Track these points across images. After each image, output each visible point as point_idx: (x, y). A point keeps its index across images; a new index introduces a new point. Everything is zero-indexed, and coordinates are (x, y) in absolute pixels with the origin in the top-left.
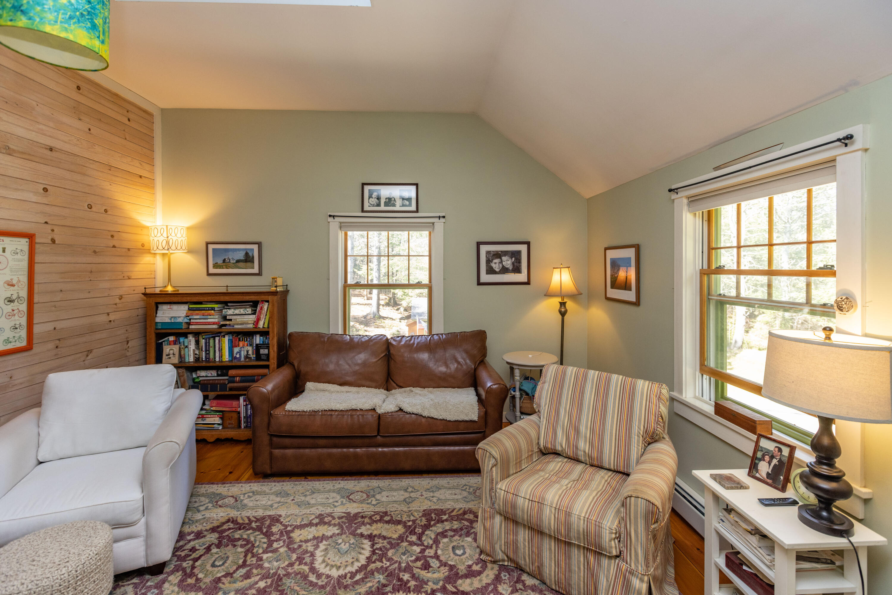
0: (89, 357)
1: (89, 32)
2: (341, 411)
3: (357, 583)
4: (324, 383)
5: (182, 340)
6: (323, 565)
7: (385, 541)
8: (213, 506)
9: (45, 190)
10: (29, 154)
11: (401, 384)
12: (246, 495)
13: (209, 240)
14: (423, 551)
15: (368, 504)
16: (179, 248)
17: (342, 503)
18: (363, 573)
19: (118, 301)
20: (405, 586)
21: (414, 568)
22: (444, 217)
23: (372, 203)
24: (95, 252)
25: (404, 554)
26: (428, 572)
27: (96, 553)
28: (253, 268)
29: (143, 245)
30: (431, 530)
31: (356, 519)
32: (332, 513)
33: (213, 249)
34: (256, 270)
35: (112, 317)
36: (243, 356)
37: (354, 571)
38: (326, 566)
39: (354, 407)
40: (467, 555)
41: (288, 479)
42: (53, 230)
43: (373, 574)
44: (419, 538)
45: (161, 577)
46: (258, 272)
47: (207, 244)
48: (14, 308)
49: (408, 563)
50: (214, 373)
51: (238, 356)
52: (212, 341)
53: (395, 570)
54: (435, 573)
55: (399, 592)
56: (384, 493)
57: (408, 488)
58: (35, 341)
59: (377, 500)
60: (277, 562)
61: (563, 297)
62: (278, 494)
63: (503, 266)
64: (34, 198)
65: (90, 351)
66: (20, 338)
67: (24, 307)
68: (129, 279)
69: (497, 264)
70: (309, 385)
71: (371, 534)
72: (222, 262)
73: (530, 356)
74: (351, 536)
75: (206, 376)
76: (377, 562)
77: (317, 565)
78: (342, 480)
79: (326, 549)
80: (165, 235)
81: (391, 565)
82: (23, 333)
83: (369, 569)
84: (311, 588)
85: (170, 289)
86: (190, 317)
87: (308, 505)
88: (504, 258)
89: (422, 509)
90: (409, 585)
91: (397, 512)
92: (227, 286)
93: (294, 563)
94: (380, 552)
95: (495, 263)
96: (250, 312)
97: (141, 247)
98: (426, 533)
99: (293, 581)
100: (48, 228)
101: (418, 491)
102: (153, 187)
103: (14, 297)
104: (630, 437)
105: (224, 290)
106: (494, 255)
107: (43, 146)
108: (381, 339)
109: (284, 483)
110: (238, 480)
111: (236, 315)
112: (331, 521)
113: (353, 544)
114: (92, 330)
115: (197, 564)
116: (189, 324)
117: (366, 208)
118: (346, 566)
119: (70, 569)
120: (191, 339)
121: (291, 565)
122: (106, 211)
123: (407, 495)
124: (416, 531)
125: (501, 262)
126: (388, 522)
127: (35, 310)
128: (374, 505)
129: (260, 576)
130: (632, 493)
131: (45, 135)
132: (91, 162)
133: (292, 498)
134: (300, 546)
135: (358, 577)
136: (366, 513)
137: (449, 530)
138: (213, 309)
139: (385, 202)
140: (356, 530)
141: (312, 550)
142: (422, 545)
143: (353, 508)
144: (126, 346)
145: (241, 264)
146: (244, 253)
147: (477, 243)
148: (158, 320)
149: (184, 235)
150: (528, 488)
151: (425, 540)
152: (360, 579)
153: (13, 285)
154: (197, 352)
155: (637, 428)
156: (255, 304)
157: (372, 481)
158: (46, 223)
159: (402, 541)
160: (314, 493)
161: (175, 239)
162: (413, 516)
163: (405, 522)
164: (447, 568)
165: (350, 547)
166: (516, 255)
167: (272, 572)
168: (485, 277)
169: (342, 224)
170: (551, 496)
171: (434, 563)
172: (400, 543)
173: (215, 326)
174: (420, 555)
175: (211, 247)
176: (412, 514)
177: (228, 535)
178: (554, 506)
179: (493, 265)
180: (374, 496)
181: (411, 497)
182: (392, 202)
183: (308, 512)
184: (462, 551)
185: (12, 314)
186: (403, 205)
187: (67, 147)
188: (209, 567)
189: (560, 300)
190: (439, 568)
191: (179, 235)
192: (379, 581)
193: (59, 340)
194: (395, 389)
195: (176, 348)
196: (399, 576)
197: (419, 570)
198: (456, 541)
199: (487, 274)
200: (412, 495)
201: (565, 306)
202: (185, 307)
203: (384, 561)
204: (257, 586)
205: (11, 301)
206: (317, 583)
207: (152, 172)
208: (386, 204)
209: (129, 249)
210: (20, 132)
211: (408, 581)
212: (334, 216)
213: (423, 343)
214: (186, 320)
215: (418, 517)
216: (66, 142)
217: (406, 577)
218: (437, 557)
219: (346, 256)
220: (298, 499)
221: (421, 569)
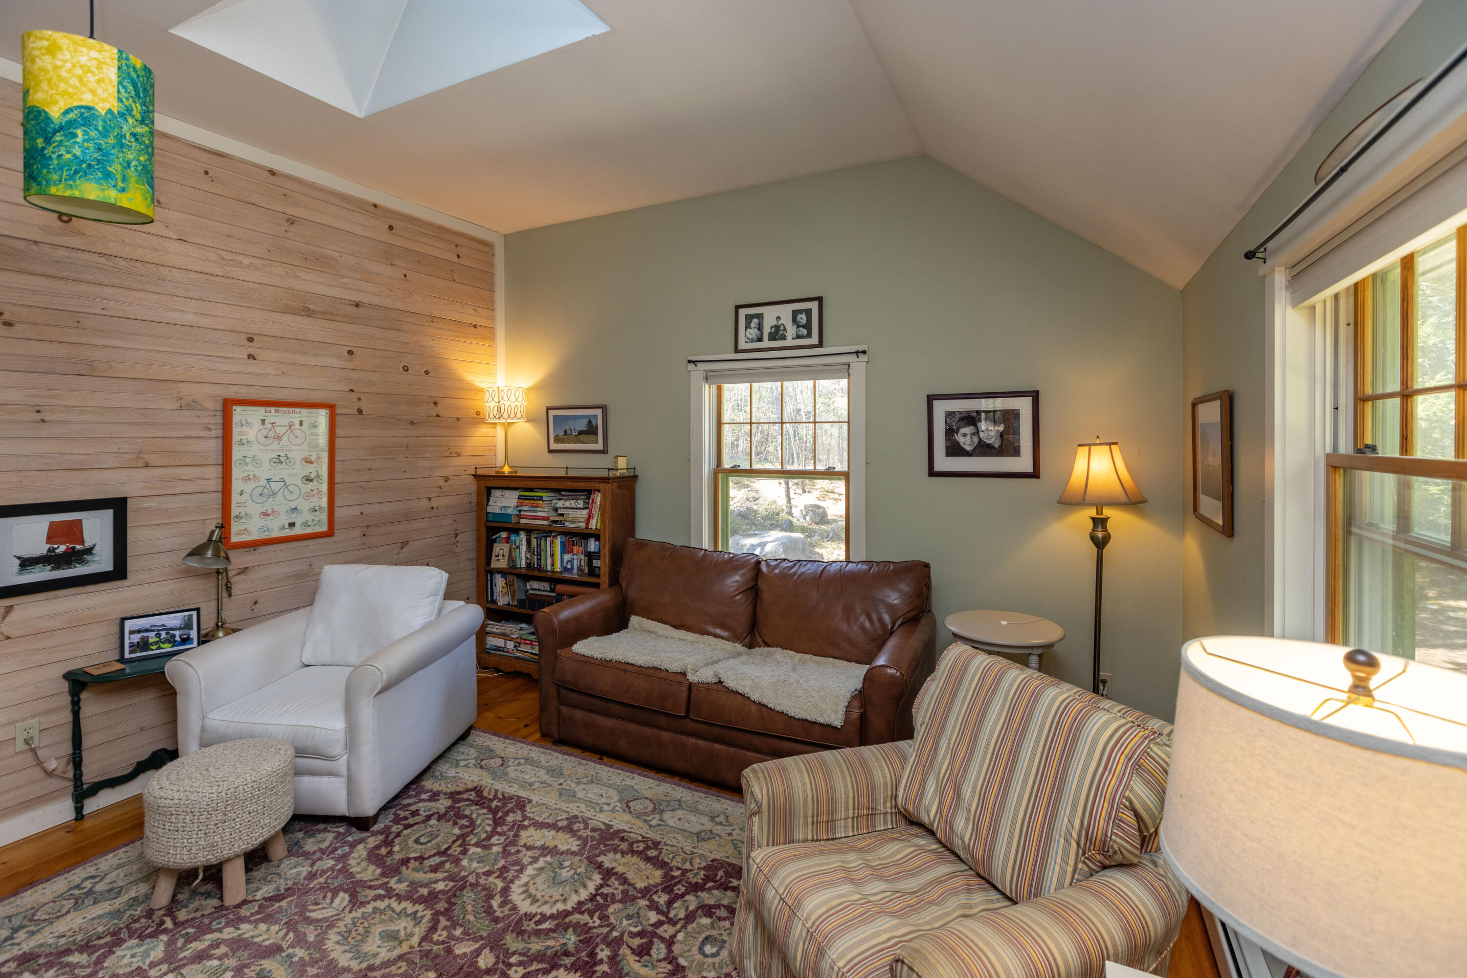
0: (405, 550)
1: (99, 184)
2: (641, 666)
3: (537, 933)
4: (653, 620)
5: (513, 537)
6: (521, 890)
7: (621, 887)
8: (475, 765)
9: (350, 353)
10: (332, 314)
11: (768, 640)
12: (517, 761)
13: (550, 404)
14: (659, 924)
15: (645, 821)
16: (519, 415)
17: (613, 811)
18: (556, 922)
19: (442, 483)
20: (591, 967)
21: (625, 946)
22: (864, 352)
23: (750, 337)
24: (412, 423)
25: (629, 917)
26: (638, 961)
27: (254, 779)
28: (597, 442)
29: (478, 413)
30: (698, 897)
31: (612, 839)
32: (590, 819)
33: (554, 417)
34: (599, 446)
35: (434, 503)
36: (575, 567)
37: (548, 915)
38: (524, 892)
39: (656, 664)
40: (717, 960)
41: (579, 752)
42: (359, 399)
43: (566, 930)
44: (670, 903)
45: (365, 834)
46: (602, 449)
47: (548, 409)
48: (314, 488)
49: (622, 934)
50: (546, 586)
51: (569, 566)
52: (543, 542)
53: (597, 936)
54: (646, 966)
55: (575, 972)
56: (679, 813)
57: (718, 816)
58: (336, 527)
59: (661, 820)
60: (478, 862)
61: (1099, 507)
62: (551, 771)
63: (980, 440)
64: (337, 363)
65: (405, 544)
66: (320, 521)
67: (324, 487)
68: (459, 455)
69: (969, 437)
70: (634, 620)
71: (613, 868)
72: (563, 434)
73: (1004, 623)
74: (586, 862)
75: (539, 590)
76: (586, 914)
77: (514, 887)
78: (639, 775)
79: (542, 868)
80: (496, 399)
81: (600, 926)
82: (324, 517)
83: (567, 920)
84: (483, 915)
85: (506, 470)
86: (519, 508)
87: (572, 796)
88: (983, 425)
89: (713, 856)
90: (595, 969)
91: (674, 849)
92: (567, 468)
93: (494, 872)
94: (601, 901)
95: (965, 435)
96: (581, 506)
97: (475, 416)
98: (688, 897)
99: (473, 897)
100: (354, 396)
101: (730, 825)
102: (493, 338)
103: (313, 476)
104: (1049, 838)
105: (562, 473)
106: (962, 419)
107: (347, 302)
108: (750, 560)
109: (569, 758)
110: (524, 739)
111: (567, 508)
112: (579, 830)
113: (578, 874)
114: (408, 518)
115: (405, 832)
116: (519, 516)
117: (742, 345)
118: (546, 902)
119: (221, 789)
120: (523, 535)
121: (488, 873)
122: (427, 373)
123: (709, 825)
124: (675, 888)
125: (977, 432)
126: (648, 859)
127: (337, 491)
128: (651, 826)
129: (446, 874)
130: (906, 956)
131: (349, 289)
132: (407, 314)
133: (561, 781)
134: (518, 852)
135: (545, 926)
136: (631, 835)
137: (724, 906)
138: (541, 498)
139: (770, 334)
140: (599, 856)
141: (526, 863)
142: (666, 914)
143: (621, 821)
144: (453, 540)
145: (583, 437)
146: (587, 421)
147: (929, 396)
148: (490, 510)
149: (520, 399)
150: (791, 873)
151: (675, 908)
152: (544, 930)
153: (312, 463)
154: (528, 556)
155: (1066, 820)
156: (589, 492)
157: (678, 788)
158: (351, 390)
159: (643, 897)
160: (592, 782)
161: (507, 403)
162: (691, 862)
163: (671, 869)
164: (670, 967)
165: (572, 877)
166: (1010, 418)
167: (463, 873)
168: (943, 463)
169: (709, 374)
170: (812, 905)
171: (659, 950)
172: (639, 898)
173: (545, 523)
174: (650, 929)
175: (552, 413)
176: (691, 859)
177: (459, 808)
178: (808, 925)
179: (960, 438)
180: (662, 812)
181: (711, 831)
182: (781, 332)
183: (564, 808)
184: (714, 950)
185: (309, 496)
186: (798, 337)
187: (376, 300)
188: (411, 842)
189: (1092, 512)
190: (660, 961)
191: (513, 399)
192: (565, 944)
193: (367, 527)
194: (760, 647)
195: (506, 547)
196: (595, 948)
197: (628, 952)
198: (720, 928)
199: (947, 455)
200: (718, 829)
201: (1104, 528)
202: (516, 494)
203: (595, 918)
204: (434, 886)
205: (309, 480)
206: (495, 911)
207: (492, 319)
208: (773, 337)
209: (458, 419)
210: (322, 290)
211: (601, 961)
212: (694, 362)
213: (811, 574)
214: (516, 512)
215: (696, 866)
216: (375, 295)
217: (604, 953)
218: (670, 943)
219: (719, 424)
220: (568, 784)
221: (633, 951)
